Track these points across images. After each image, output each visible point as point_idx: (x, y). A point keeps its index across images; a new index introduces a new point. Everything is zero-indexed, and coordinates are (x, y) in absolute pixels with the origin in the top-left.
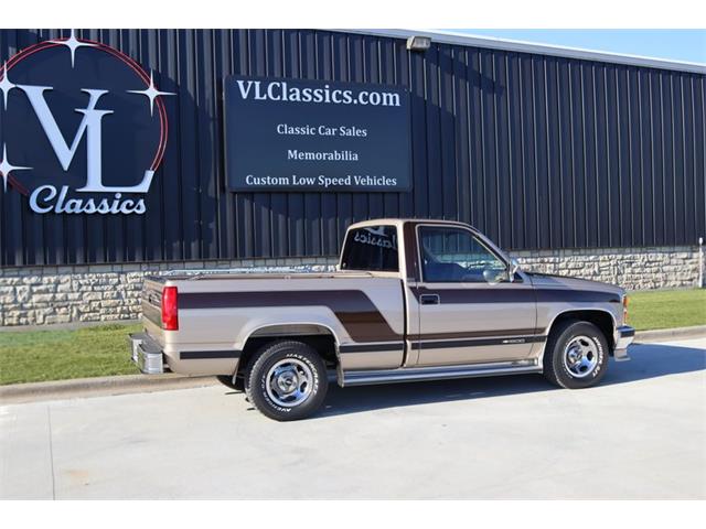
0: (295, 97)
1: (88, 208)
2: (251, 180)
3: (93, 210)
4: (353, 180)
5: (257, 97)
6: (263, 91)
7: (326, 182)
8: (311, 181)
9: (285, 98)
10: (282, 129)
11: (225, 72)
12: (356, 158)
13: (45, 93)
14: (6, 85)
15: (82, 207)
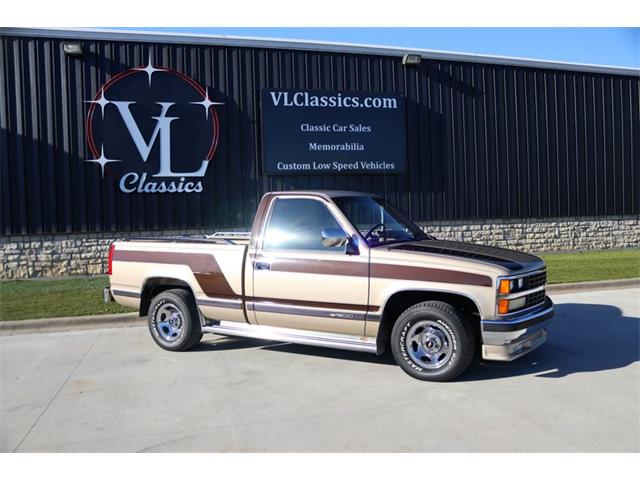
0: (314, 103)
1: (161, 188)
2: (281, 166)
3: (164, 190)
4: (360, 166)
5: (286, 104)
6: (290, 99)
7: (339, 167)
8: (327, 167)
9: (307, 104)
10: (305, 127)
11: (262, 86)
12: (363, 148)
13: (130, 106)
14: (103, 102)
15: (157, 187)
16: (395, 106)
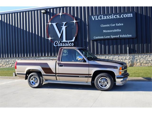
0: (105, 18)
1: (63, 45)
2: (95, 37)
4: (119, 36)
5: (96, 19)
6: (97, 18)
7: (112, 37)
8: (109, 37)
9: (102, 19)
10: (102, 26)
11: (90, 15)
12: (120, 30)
13: (56, 24)
14: (50, 24)
15: (62, 45)
16: (132, 16)
